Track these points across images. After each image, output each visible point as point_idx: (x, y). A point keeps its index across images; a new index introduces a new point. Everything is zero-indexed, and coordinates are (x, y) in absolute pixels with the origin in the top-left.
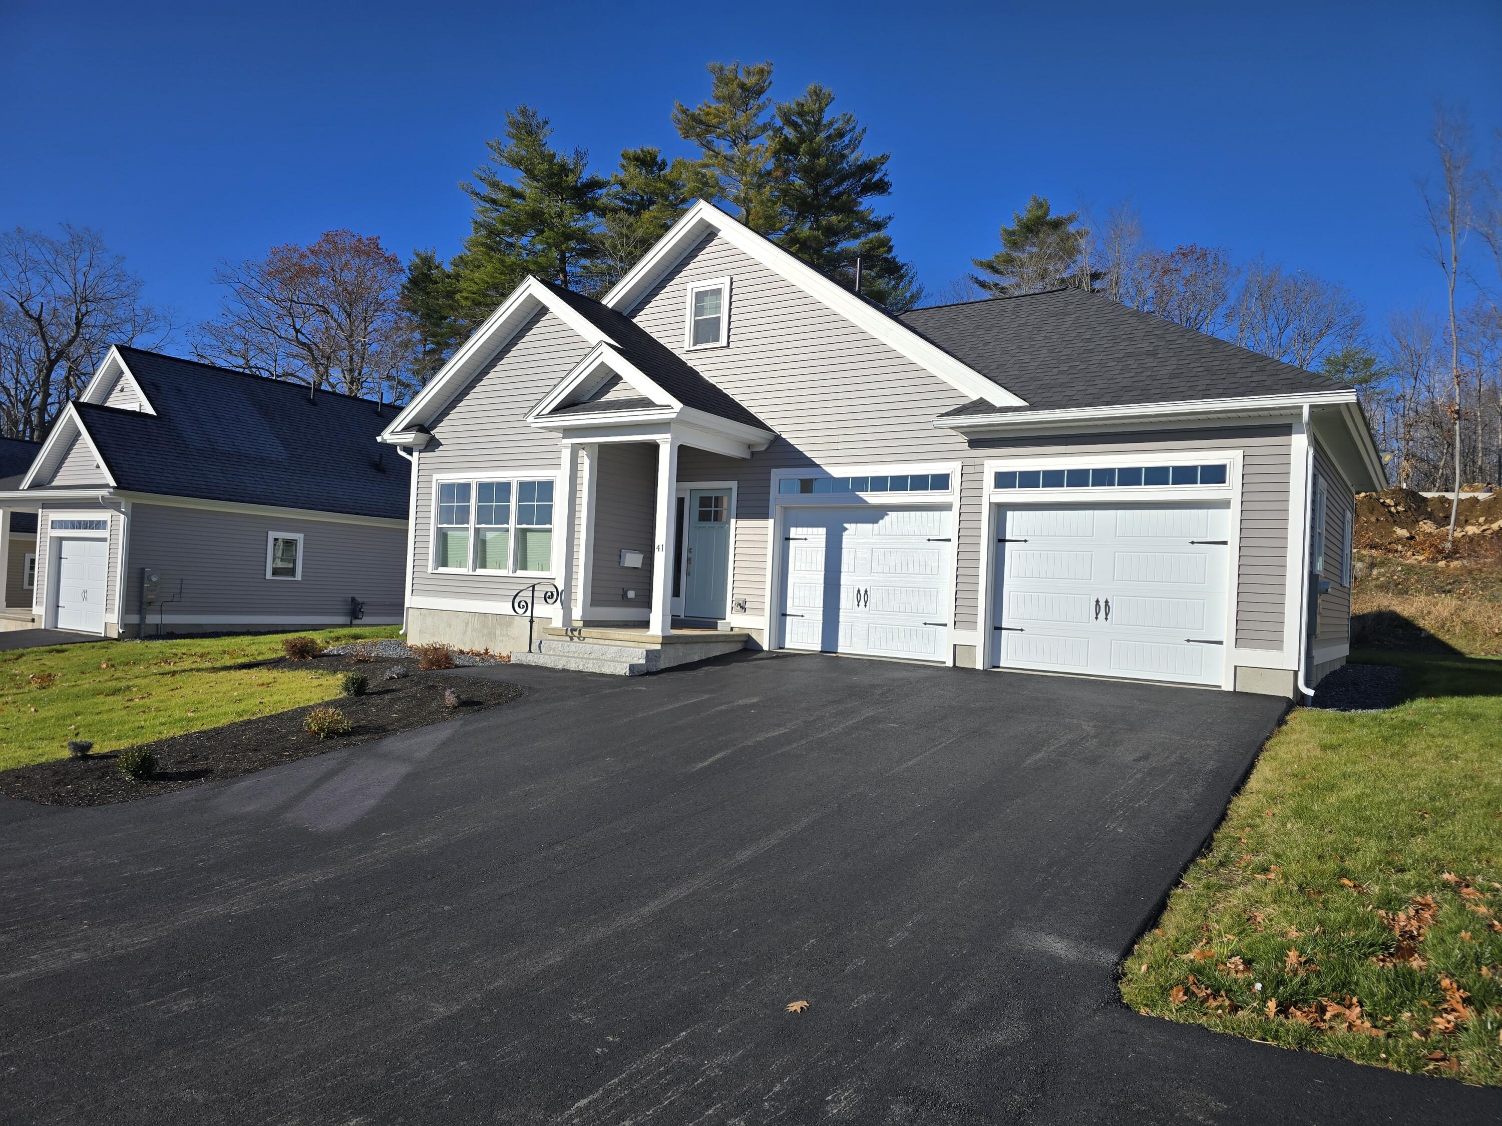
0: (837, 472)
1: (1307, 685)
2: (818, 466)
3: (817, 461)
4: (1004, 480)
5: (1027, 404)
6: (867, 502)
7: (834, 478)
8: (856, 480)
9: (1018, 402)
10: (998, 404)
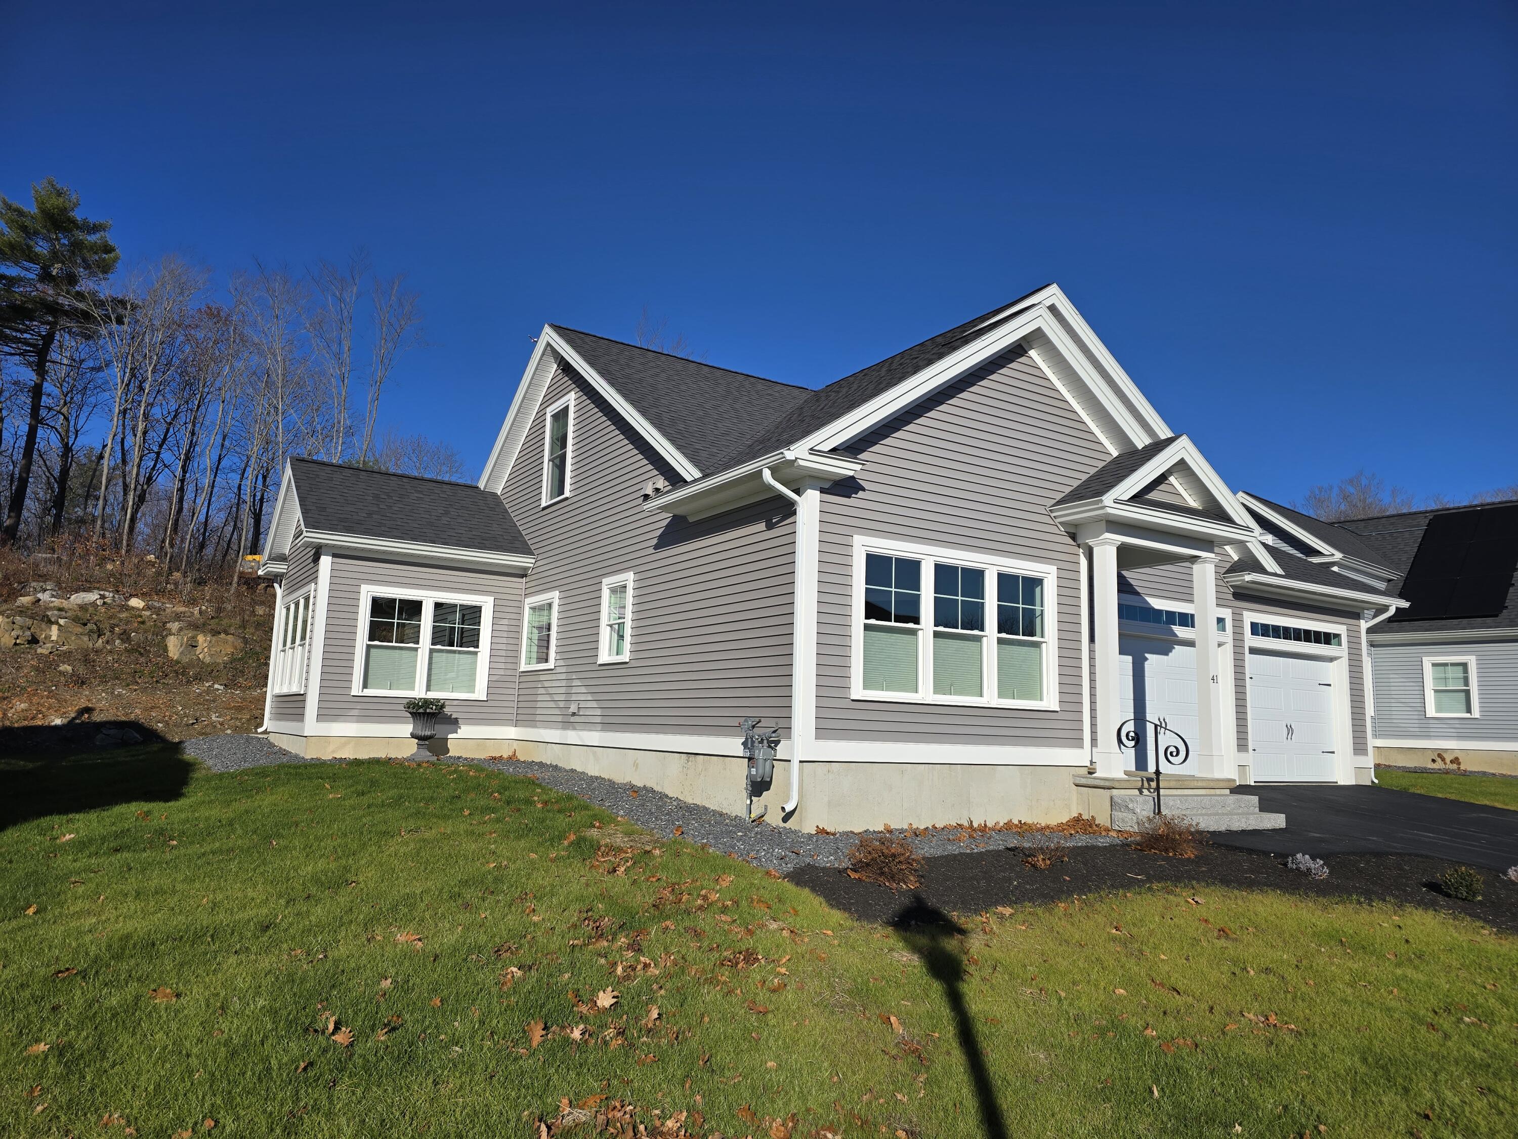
0: (1157, 604)
1: (1376, 778)
2: (1138, 594)
3: (1139, 590)
4: (1256, 629)
5: (1284, 574)
6: (1176, 636)
7: (1153, 609)
8: (1169, 613)
9: (1280, 571)
10: (1269, 570)
